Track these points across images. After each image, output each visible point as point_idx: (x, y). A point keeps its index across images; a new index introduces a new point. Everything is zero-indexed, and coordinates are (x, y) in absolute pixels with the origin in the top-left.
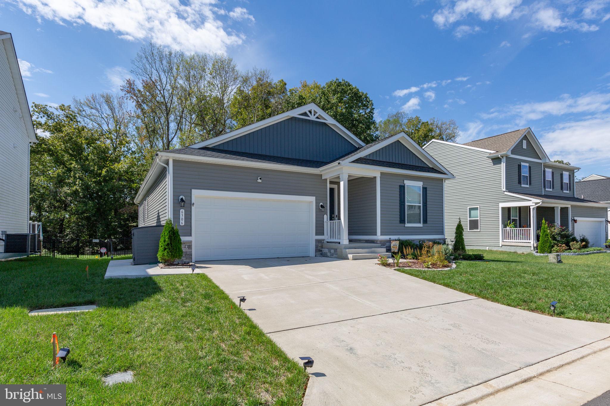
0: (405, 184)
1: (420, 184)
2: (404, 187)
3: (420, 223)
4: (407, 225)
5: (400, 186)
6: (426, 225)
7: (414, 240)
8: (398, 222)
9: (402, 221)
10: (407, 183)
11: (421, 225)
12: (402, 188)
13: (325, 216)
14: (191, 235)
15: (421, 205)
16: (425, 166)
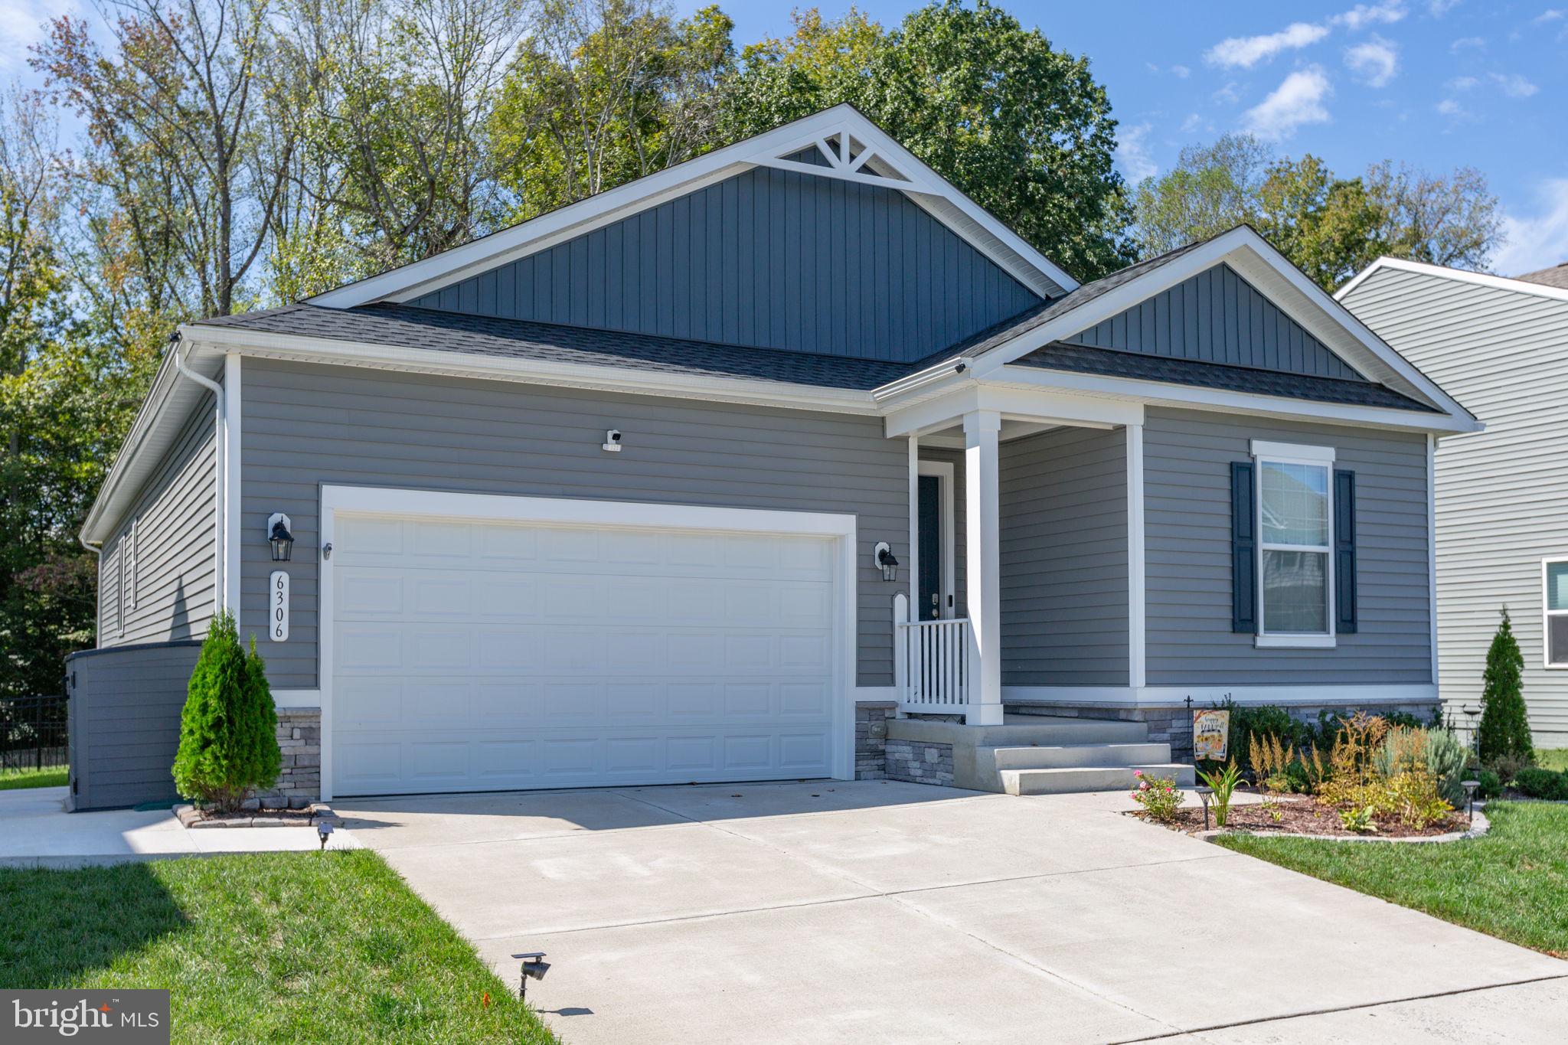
0: (1254, 458)
1: (1323, 457)
2: (1250, 469)
3: (1323, 628)
4: (1266, 639)
5: (1235, 468)
6: (1348, 639)
7: (1296, 708)
8: (1226, 626)
9: (1244, 621)
10: (1265, 451)
11: (1328, 641)
12: (1242, 475)
13: (900, 601)
14: (316, 685)
15: (1330, 549)
16: (1346, 376)
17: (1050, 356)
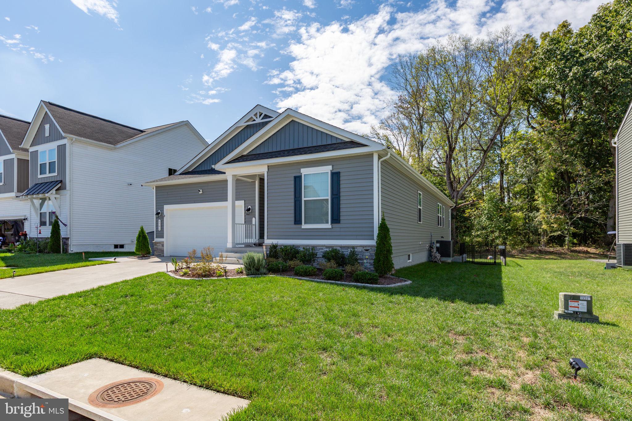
0: (301, 174)
1: (328, 169)
2: (300, 177)
3: (327, 222)
4: (304, 226)
5: (295, 178)
6: (335, 225)
8: (293, 222)
9: (298, 221)
10: (304, 171)
11: (329, 226)
12: (298, 180)
13: (254, 219)
14: (163, 238)
15: (329, 198)
16: (339, 141)
17: (241, 159)
